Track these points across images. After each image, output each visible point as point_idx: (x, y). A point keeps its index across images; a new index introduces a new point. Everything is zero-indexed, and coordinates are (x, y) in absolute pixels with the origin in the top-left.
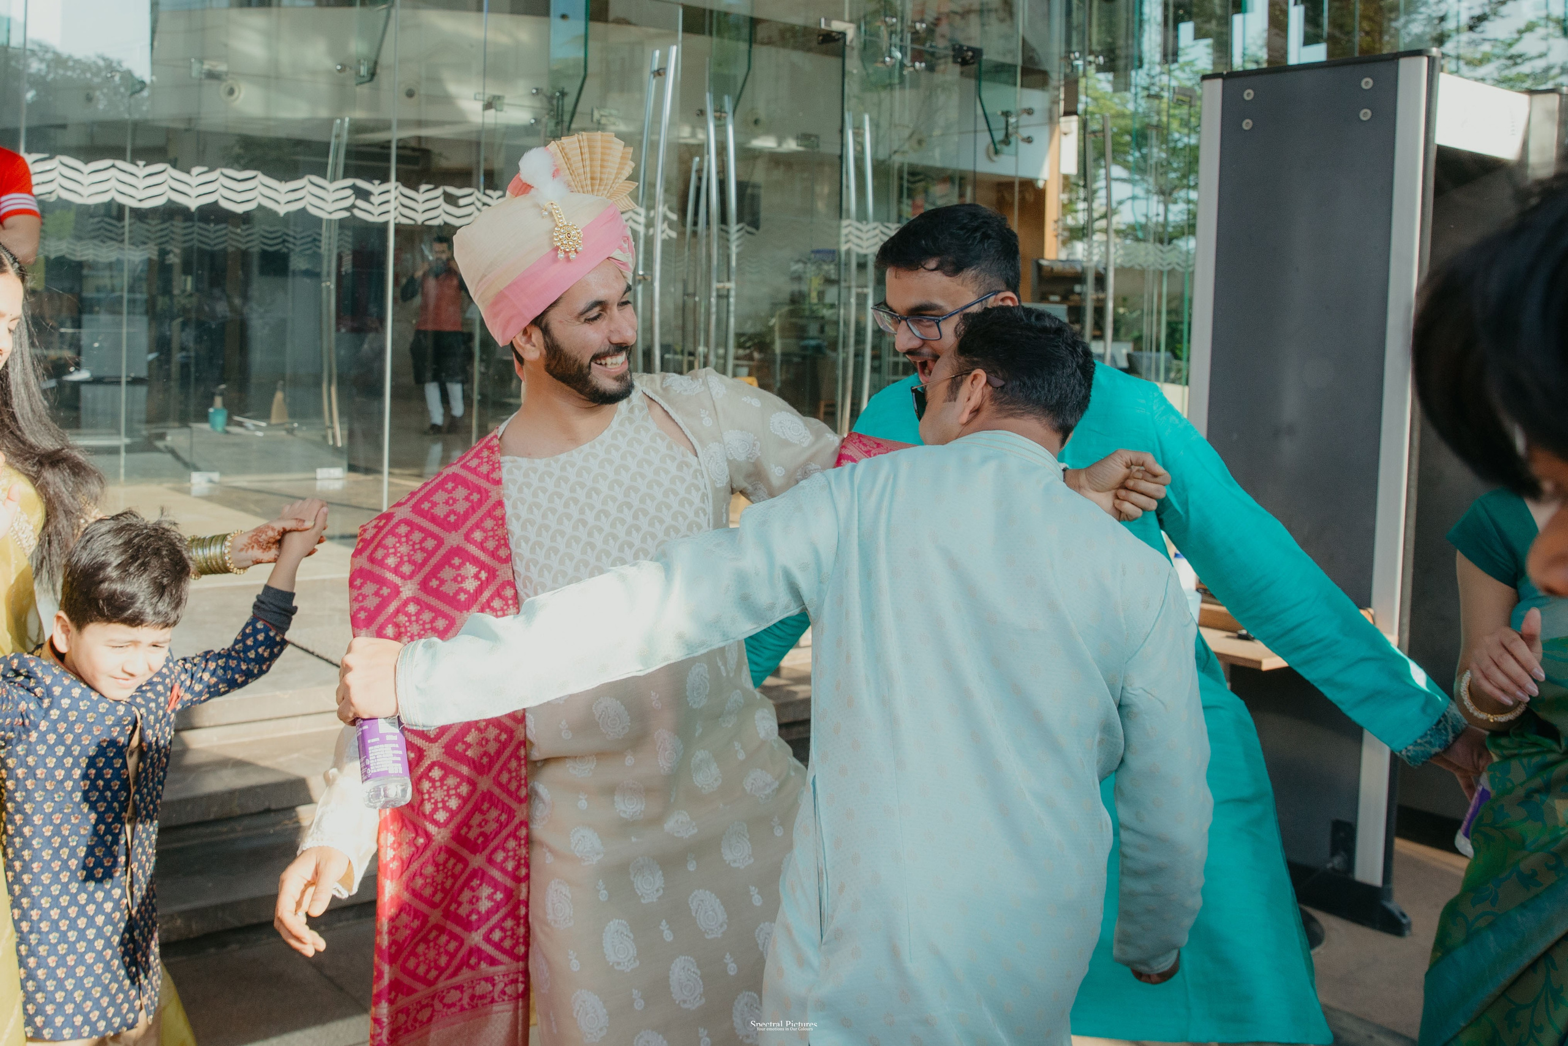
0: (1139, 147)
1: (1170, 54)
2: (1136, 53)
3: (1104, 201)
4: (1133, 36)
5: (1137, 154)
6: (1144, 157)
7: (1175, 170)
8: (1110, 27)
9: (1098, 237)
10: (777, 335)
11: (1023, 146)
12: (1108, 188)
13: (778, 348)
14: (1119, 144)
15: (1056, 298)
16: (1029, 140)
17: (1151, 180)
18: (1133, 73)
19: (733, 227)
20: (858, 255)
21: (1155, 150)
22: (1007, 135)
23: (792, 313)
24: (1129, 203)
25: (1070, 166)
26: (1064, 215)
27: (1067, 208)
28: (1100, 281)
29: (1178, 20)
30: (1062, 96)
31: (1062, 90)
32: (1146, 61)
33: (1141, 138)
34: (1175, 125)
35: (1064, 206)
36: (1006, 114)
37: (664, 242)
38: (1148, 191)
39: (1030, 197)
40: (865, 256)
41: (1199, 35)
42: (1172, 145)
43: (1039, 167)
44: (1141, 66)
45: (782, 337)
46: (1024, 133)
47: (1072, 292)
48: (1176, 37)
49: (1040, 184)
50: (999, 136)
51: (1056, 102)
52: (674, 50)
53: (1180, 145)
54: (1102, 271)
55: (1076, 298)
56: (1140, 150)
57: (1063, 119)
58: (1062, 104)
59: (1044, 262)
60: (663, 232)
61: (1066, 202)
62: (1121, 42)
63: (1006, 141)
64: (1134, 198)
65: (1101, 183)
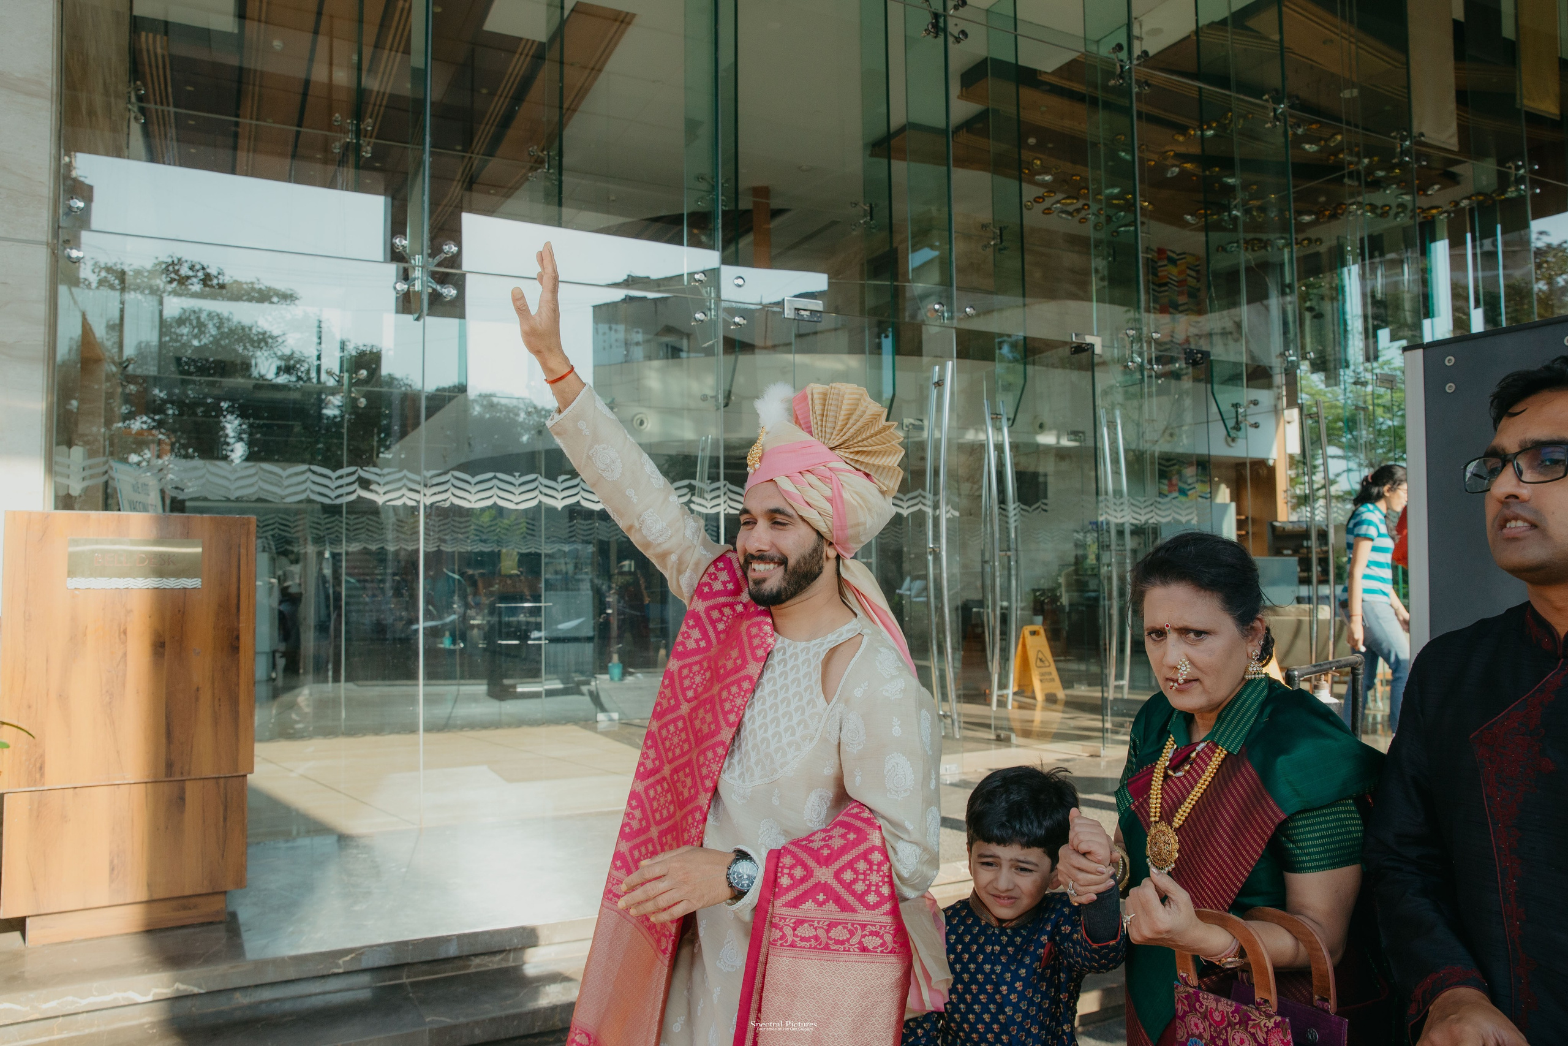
0: (1351, 431)
1: (1371, 355)
2: (1343, 357)
3: (1322, 475)
4: (1340, 344)
5: (1349, 436)
6: (1355, 439)
7: (1382, 447)
8: (1320, 337)
9: (1321, 502)
10: (1063, 589)
11: (1251, 430)
12: (1325, 464)
13: (1065, 600)
14: (1333, 429)
15: (1289, 552)
16: (1256, 426)
17: (1362, 456)
18: (1342, 372)
19: (1012, 506)
20: (1117, 525)
21: (1364, 432)
22: (1237, 423)
23: (1076, 572)
24: (1345, 475)
25: (1295, 448)
26: (1293, 487)
27: (1293, 481)
28: (1323, 536)
29: (1376, 328)
30: (1284, 393)
31: (1284, 388)
32: (1351, 362)
33: (1351, 424)
34: (1379, 411)
35: (1291, 480)
36: (1236, 406)
37: (948, 520)
38: (1360, 465)
39: (1263, 472)
40: (1123, 524)
41: (1394, 338)
42: (1378, 427)
43: (1270, 450)
44: (1347, 366)
45: (1067, 591)
46: (1251, 420)
47: (1302, 546)
48: (1376, 342)
49: (1271, 463)
50: (1231, 423)
51: (1279, 398)
52: (950, 364)
53: (1384, 427)
54: (1324, 527)
55: (1305, 551)
56: (1351, 432)
57: (1286, 412)
58: (1285, 399)
59: (1277, 524)
60: (947, 512)
61: (1293, 476)
62: (1329, 350)
63: (1237, 427)
64: (1349, 470)
65: (1319, 461)
